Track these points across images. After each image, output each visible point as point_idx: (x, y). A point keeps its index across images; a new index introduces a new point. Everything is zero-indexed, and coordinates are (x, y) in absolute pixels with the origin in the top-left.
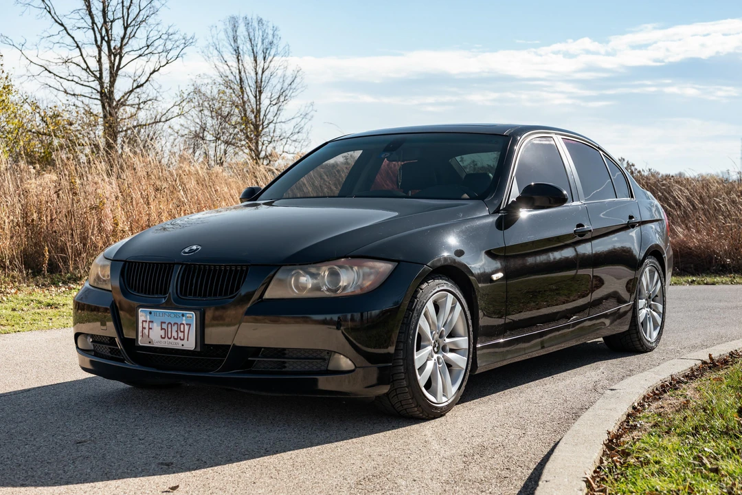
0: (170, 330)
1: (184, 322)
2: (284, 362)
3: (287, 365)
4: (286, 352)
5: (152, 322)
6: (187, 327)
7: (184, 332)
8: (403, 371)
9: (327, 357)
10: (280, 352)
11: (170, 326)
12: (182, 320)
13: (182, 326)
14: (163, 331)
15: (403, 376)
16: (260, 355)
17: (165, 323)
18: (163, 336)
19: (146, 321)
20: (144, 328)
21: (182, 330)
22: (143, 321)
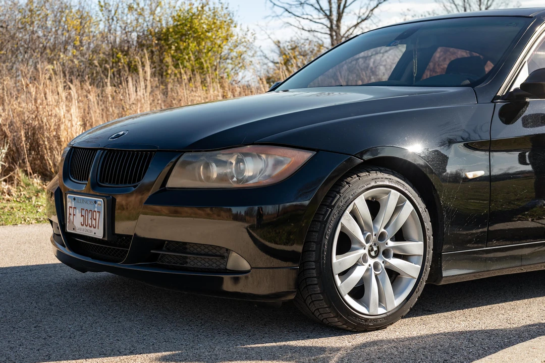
0: (87, 217)
1: (96, 210)
2: (186, 258)
3: (188, 260)
4: (188, 246)
5: (76, 208)
6: (98, 214)
7: (95, 219)
8: (315, 275)
9: (226, 254)
10: (181, 247)
11: (87, 212)
12: (95, 207)
13: (95, 213)
14: (83, 217)
15: (315, 281)
16: (164, 248)
17: (84, 209)
18: (82, 224)
19: (72, 207)
20: (70, 214)
21: (95, 218)
22: (70, 207)
